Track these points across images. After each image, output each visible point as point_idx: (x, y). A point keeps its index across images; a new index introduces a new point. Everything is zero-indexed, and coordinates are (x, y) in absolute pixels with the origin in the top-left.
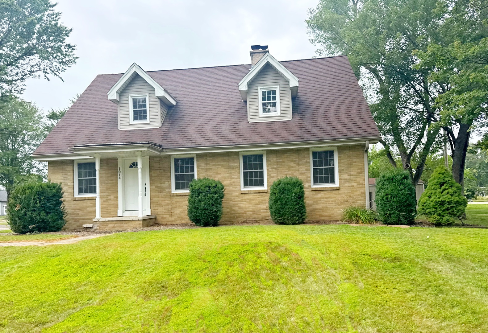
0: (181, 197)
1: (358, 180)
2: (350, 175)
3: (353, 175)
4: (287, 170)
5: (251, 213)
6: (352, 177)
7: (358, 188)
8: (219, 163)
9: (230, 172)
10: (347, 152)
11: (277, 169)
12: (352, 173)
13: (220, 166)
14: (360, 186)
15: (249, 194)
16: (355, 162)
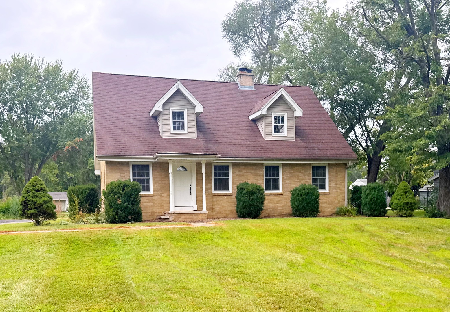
0: (220, 196)
1: (341, 187)
2: (336, 184)
3: (338, 184)
4: (296, 179)
5: (271, 210)
6: (337, 185)
7: (341, 193)
8: (249, 171)
9: (257, 178)
10: (335, 168)
11: (290, 178)
12: (337, 183)
13: (250, 174)
14: (342, 192)
15: (270, 196)
16: (340, 175)
